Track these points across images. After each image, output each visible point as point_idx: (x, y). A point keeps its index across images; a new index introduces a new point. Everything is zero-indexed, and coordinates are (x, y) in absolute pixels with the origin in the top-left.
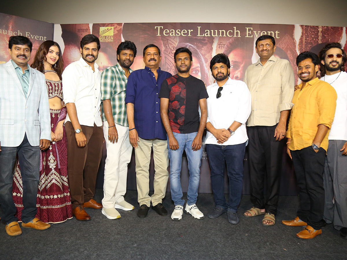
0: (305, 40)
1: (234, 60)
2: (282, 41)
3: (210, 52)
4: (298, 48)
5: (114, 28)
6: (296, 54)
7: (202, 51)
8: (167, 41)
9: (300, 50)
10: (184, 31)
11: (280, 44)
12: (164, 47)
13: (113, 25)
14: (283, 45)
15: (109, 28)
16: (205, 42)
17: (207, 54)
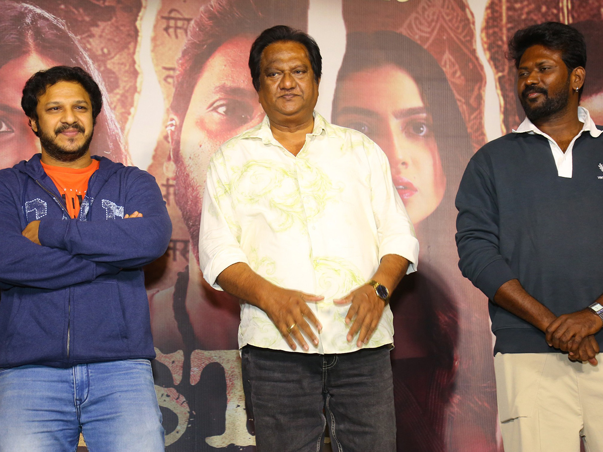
0: (509, 9)
1: (229, 84)
2: (417, 12)
3: (129, 49)
4: (483, 43)
6: (473, 63)
7: (91, 40)
11: (410, 27)
14: (422, 28)
16: (107, 4)
17: (113, 55)
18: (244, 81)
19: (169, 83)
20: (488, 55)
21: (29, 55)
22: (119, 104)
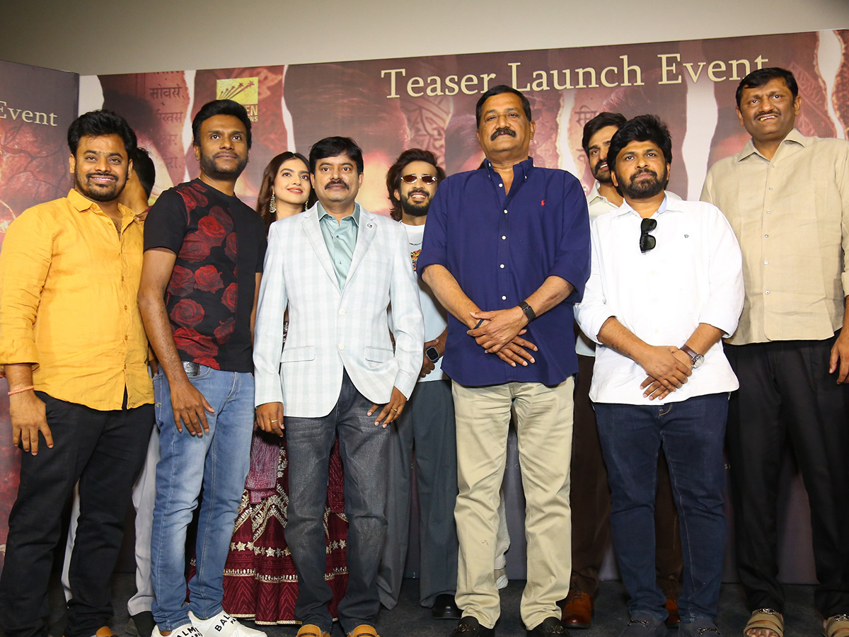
4: (834, 104)
5: (259, 81)
6: (825, 122)
8: (418, 111)
9: (839, 109)
10: (470, 80)
12: (411, 129)
13: (255, 72)
15: (245, 81)
16: (535, 108)
17: (540, 144)
20: (838, 114)
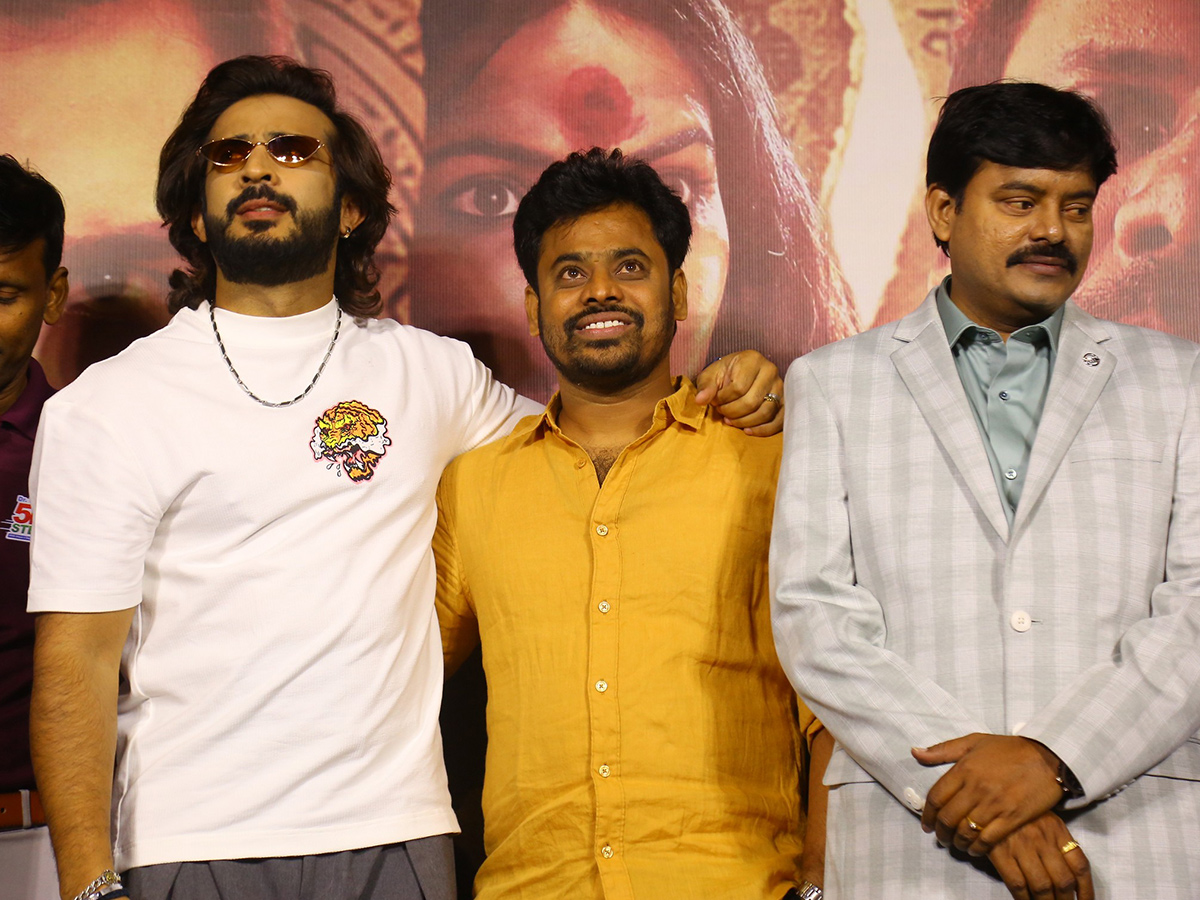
18: (1146, 31)
19: (937, 54)
21: (570, 9)
22: (803, 121)
